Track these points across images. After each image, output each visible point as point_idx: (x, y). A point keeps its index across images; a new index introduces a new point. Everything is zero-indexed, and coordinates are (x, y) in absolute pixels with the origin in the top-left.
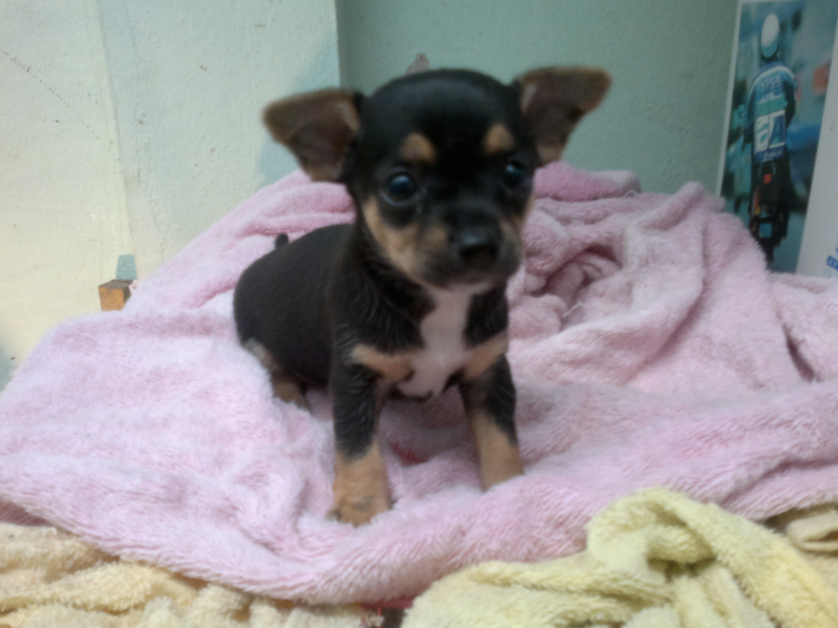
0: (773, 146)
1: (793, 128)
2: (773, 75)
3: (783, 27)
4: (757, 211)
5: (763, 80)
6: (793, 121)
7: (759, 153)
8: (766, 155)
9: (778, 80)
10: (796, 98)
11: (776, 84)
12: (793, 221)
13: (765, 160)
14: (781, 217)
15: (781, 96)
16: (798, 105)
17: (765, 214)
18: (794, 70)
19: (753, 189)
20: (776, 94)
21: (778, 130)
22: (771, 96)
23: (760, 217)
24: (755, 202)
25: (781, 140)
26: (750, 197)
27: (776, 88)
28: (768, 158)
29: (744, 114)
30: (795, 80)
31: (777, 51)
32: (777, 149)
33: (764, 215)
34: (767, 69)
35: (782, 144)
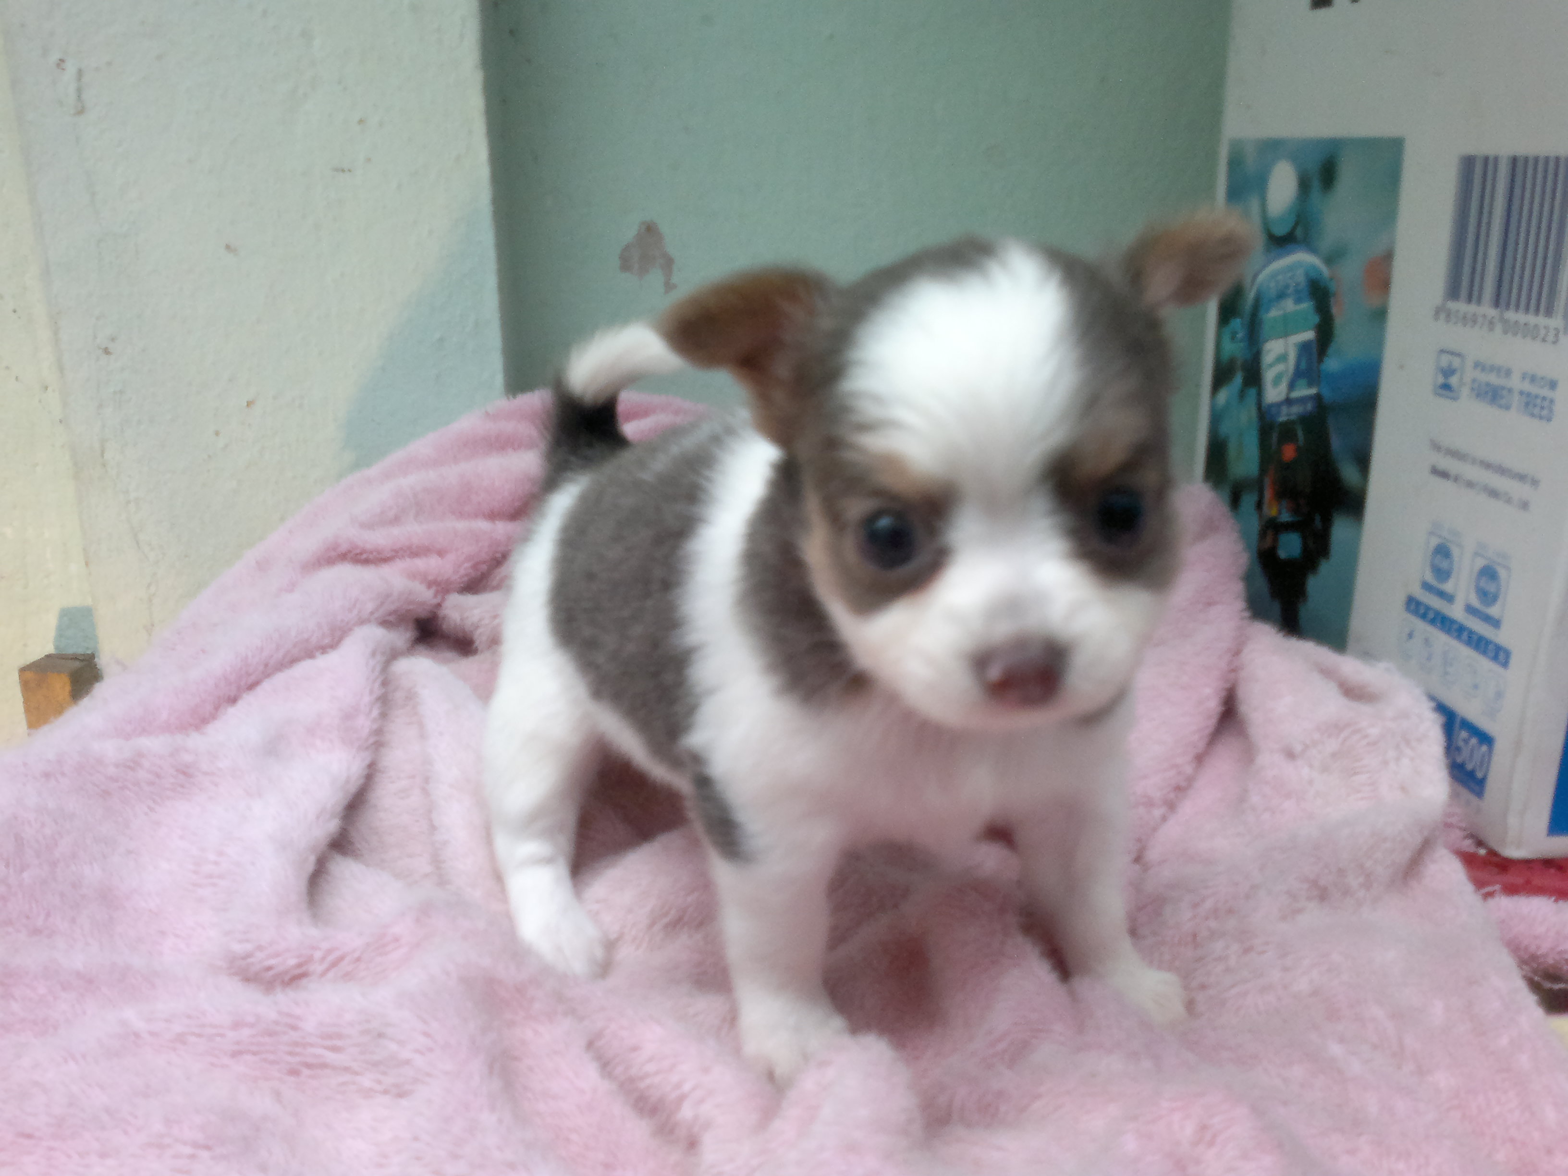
0: (1296, 394)
1: (1332, 364)
2: (1291, 268)
3: (1304, 185)
4: (1271, 510)
5: (1273, 276)
6: (1331, 350)
7: (1271, 406)
8: (1284, 410)
9: (1300, 277)
10: (1334, 310)
11: (1297, 284)
12: (1340, 530)
13: (1282, 419)
14: (1318, 522)
15: (1307, 306)
16: (1339, 321)
17: (1287, 515)
18: (1329, 260)
19: (1263, 470)
20: (1298, 301)
21: (1303, 365)
22: (1289, 305)
23: (1278, 520)
24: (1268, 494)
25: (1310, 385)
26: (1258, 485)
27: (1297, 291)
28: (1288, 415)
29: (1240, 335)
30: (1331, 279)
31: (1297, 224)
32: (1302, 400)
33: (1286, 517)
34: (1279, 256)
35: (1313, 391)
